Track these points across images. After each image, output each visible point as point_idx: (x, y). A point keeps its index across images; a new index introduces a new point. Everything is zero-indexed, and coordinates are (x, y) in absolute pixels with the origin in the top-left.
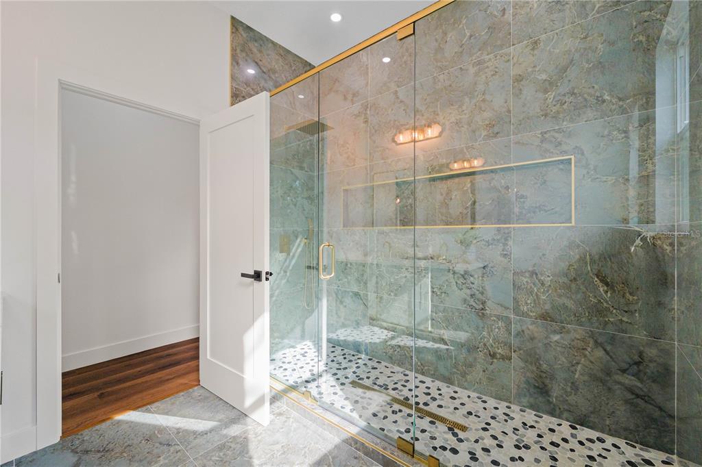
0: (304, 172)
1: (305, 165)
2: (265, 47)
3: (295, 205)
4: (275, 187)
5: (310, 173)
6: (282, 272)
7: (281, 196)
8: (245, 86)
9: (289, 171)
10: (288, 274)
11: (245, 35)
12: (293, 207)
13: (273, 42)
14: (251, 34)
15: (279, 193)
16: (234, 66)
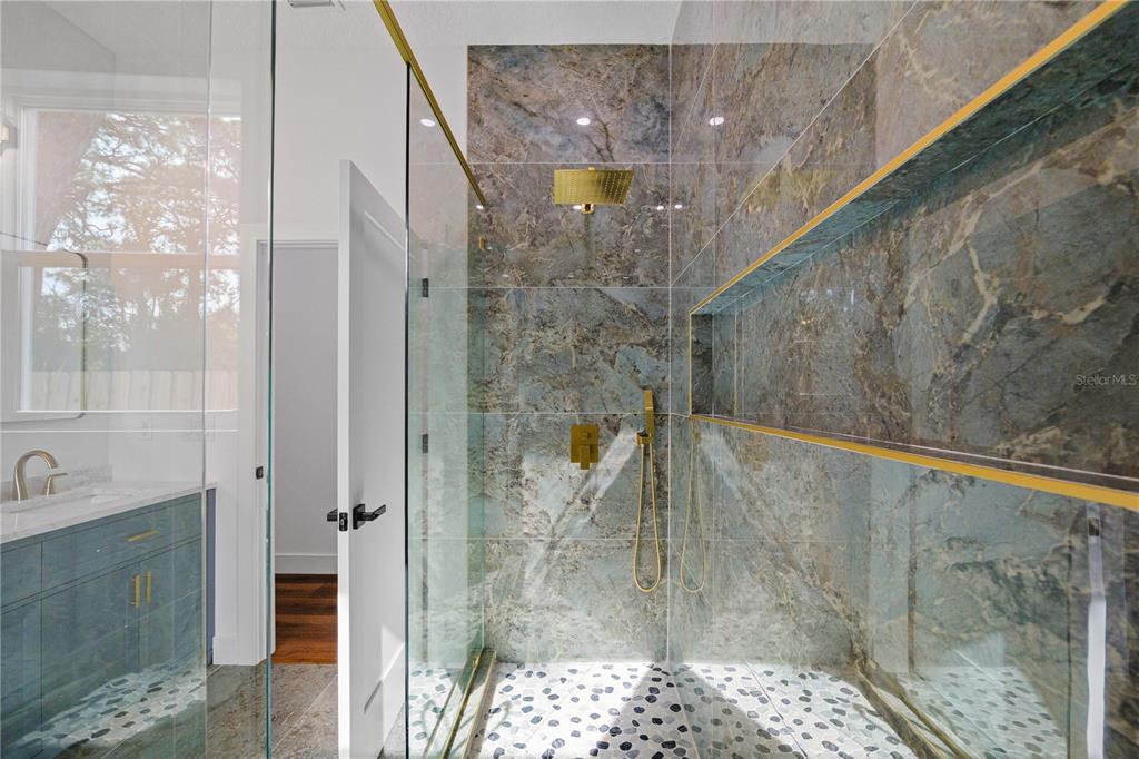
0: (636, 287)
1: (639, 272)
2: (536, 67)
3: (612, 363)
4: (560, 329)
5: (656, 287)
6: (578, 501)
7: (575, 347)
8: (495, 156)
9: (594, 293)
10: (593, 507)
11: (492, 66)
12: (606, 366)
13: (554, 50)
14: (507, 56)
15: (568, 340)
16: (474, 129)
